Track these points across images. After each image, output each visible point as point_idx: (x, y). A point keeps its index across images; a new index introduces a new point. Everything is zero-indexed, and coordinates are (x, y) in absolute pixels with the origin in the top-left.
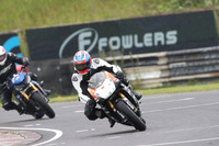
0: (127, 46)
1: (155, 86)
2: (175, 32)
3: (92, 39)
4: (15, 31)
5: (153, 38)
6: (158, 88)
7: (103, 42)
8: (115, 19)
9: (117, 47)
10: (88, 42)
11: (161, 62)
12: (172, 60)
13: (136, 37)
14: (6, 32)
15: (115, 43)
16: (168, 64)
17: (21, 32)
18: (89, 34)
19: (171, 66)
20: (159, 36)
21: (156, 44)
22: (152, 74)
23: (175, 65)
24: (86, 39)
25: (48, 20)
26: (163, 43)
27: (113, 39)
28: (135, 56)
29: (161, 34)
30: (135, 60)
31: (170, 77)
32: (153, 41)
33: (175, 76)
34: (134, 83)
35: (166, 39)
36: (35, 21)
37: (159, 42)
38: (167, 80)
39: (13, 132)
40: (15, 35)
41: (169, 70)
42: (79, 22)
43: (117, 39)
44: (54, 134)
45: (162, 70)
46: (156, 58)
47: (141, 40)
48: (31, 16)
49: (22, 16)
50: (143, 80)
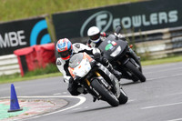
0: (137, 24)
1: (161, 57)
2: (175, 12)
3: (107, 20)
4: (43, 16)
5: (158, 17)
6: (164, 58)
7: (116, 22)
8: (125, 3)
9: (129, 26)
10: (104, 23)
11: (165, 37)
12: (174, 35)
13: (144, 17)
14: (35, 16)
15: (126, 23)
16: (171, 38)
17: (48, 17)
18: (105, 16)
19: (174, 40)
20: (163, 16)
21: (161, 22)
22: (158, 47)
23: (177, 39)
24: (102, 20)
25: (70, 5)
26: (166, 21)
27: (124, 19)
28: (144, 33)
29: (164, 14)
30: (144, 36)
31: (173, 49)
32: (158, 20)
33: (177, 48)
34: (144, 55)
35: (168, 18)
36: (59, 6)
37: (163, 21)
38: (170, 51)
39: (44, 100)
40: (43, 19)
41: (172, 43)
42: (96, 6)
43: (128, 19)
44: (79, 100)
45: (167, 44)
46: (161, 34)
47: (148, 19)
48: (56, 3)
49: (48, 4)
50: (150, 52)
